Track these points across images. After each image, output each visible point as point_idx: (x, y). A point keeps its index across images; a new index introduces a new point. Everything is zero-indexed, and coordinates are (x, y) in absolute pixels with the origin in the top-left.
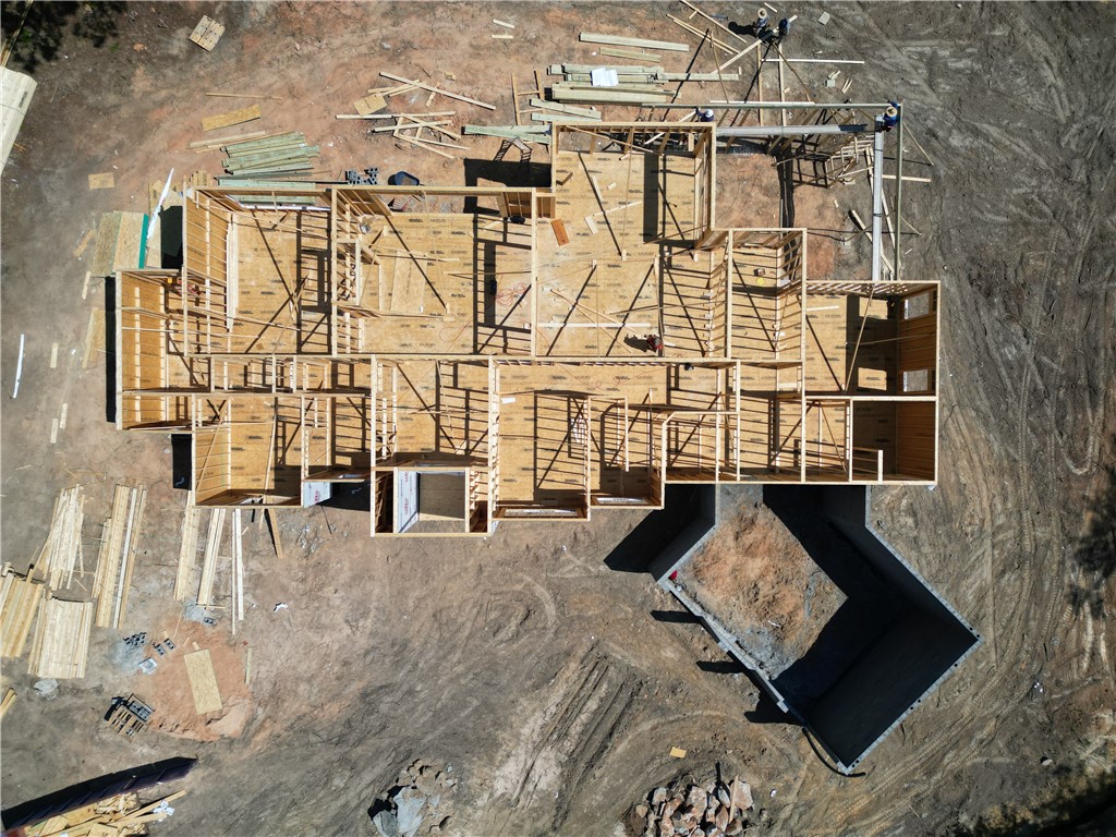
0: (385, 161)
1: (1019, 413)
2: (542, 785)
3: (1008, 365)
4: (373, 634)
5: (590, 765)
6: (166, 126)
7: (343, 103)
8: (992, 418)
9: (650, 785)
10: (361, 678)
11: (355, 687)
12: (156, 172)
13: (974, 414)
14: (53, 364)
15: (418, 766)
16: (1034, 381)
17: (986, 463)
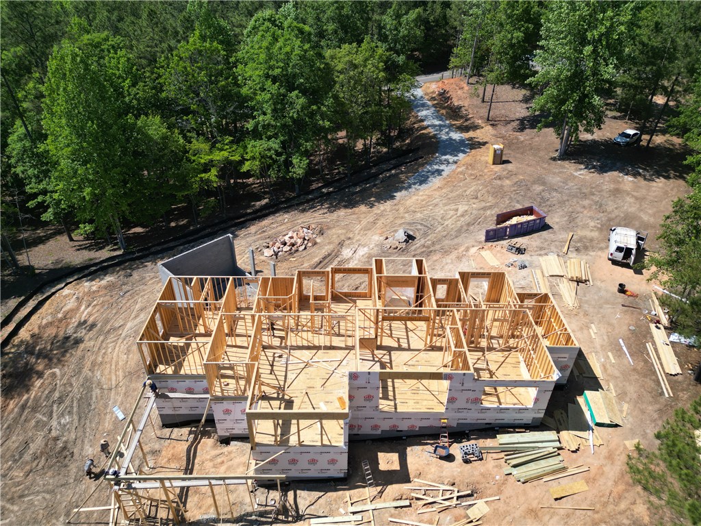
0: (459, 470)
1: (76, 391)
2: (348, 250)
3: (70, 413)
5: (329, 255)
6: (610, 483)
7: (497, 509)
8: (94, 386)
9: (305, 251)
12: (603, 453)
13: (104, 387)
14: (610, 354)
15: (398, 248)
16: (58, 407)
17: (108, 366)
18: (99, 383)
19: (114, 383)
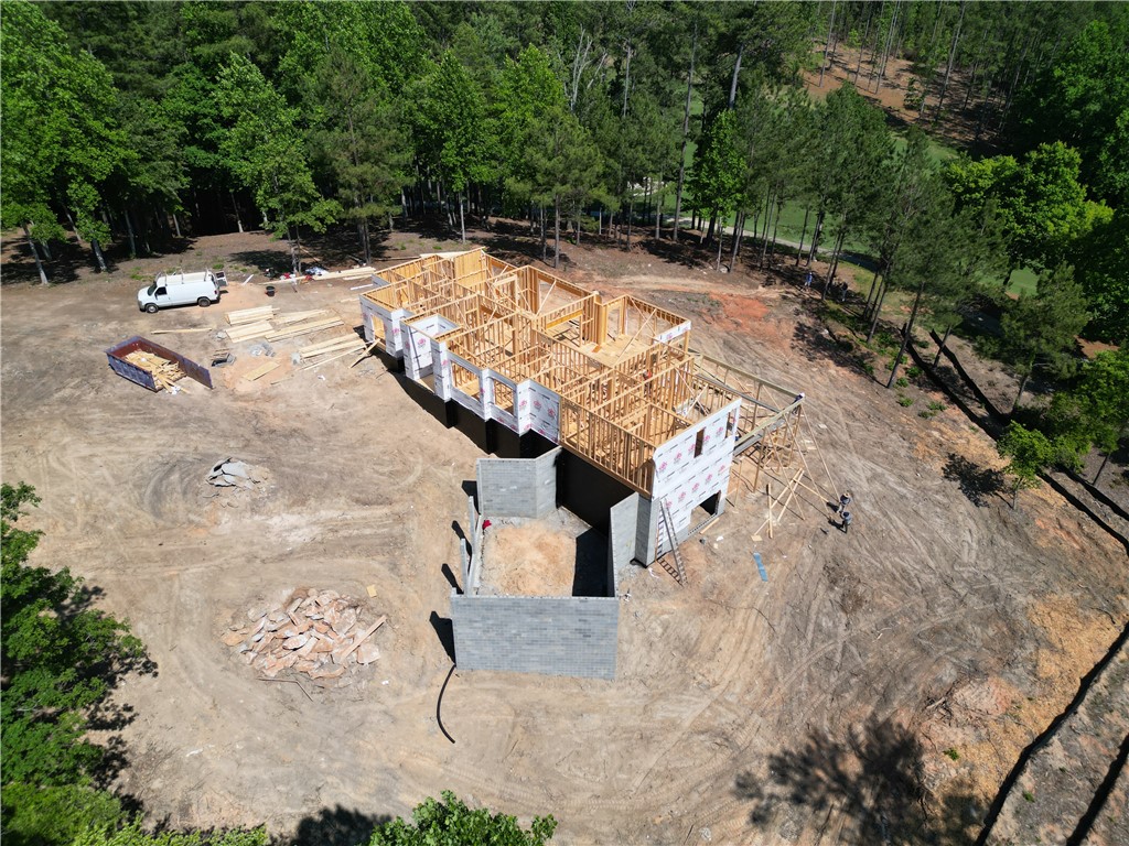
3: (819, 627)
4: (334, 418)
10: (304, 424)
11: (298, 425)
13: (766, 625)
16: (833, 652)
17: (750, 656)
18: (772, 638)
19: (753, 618)
